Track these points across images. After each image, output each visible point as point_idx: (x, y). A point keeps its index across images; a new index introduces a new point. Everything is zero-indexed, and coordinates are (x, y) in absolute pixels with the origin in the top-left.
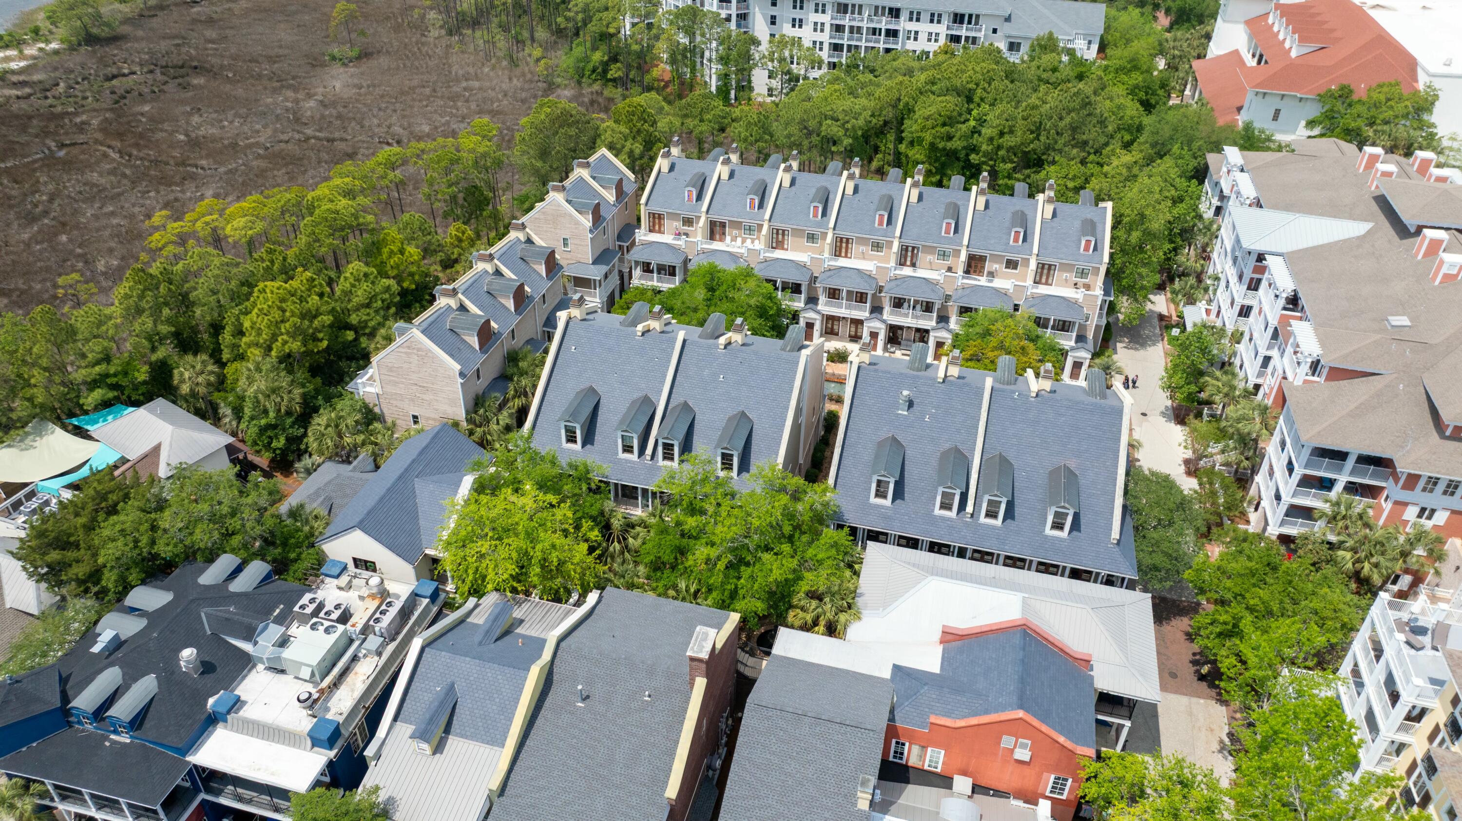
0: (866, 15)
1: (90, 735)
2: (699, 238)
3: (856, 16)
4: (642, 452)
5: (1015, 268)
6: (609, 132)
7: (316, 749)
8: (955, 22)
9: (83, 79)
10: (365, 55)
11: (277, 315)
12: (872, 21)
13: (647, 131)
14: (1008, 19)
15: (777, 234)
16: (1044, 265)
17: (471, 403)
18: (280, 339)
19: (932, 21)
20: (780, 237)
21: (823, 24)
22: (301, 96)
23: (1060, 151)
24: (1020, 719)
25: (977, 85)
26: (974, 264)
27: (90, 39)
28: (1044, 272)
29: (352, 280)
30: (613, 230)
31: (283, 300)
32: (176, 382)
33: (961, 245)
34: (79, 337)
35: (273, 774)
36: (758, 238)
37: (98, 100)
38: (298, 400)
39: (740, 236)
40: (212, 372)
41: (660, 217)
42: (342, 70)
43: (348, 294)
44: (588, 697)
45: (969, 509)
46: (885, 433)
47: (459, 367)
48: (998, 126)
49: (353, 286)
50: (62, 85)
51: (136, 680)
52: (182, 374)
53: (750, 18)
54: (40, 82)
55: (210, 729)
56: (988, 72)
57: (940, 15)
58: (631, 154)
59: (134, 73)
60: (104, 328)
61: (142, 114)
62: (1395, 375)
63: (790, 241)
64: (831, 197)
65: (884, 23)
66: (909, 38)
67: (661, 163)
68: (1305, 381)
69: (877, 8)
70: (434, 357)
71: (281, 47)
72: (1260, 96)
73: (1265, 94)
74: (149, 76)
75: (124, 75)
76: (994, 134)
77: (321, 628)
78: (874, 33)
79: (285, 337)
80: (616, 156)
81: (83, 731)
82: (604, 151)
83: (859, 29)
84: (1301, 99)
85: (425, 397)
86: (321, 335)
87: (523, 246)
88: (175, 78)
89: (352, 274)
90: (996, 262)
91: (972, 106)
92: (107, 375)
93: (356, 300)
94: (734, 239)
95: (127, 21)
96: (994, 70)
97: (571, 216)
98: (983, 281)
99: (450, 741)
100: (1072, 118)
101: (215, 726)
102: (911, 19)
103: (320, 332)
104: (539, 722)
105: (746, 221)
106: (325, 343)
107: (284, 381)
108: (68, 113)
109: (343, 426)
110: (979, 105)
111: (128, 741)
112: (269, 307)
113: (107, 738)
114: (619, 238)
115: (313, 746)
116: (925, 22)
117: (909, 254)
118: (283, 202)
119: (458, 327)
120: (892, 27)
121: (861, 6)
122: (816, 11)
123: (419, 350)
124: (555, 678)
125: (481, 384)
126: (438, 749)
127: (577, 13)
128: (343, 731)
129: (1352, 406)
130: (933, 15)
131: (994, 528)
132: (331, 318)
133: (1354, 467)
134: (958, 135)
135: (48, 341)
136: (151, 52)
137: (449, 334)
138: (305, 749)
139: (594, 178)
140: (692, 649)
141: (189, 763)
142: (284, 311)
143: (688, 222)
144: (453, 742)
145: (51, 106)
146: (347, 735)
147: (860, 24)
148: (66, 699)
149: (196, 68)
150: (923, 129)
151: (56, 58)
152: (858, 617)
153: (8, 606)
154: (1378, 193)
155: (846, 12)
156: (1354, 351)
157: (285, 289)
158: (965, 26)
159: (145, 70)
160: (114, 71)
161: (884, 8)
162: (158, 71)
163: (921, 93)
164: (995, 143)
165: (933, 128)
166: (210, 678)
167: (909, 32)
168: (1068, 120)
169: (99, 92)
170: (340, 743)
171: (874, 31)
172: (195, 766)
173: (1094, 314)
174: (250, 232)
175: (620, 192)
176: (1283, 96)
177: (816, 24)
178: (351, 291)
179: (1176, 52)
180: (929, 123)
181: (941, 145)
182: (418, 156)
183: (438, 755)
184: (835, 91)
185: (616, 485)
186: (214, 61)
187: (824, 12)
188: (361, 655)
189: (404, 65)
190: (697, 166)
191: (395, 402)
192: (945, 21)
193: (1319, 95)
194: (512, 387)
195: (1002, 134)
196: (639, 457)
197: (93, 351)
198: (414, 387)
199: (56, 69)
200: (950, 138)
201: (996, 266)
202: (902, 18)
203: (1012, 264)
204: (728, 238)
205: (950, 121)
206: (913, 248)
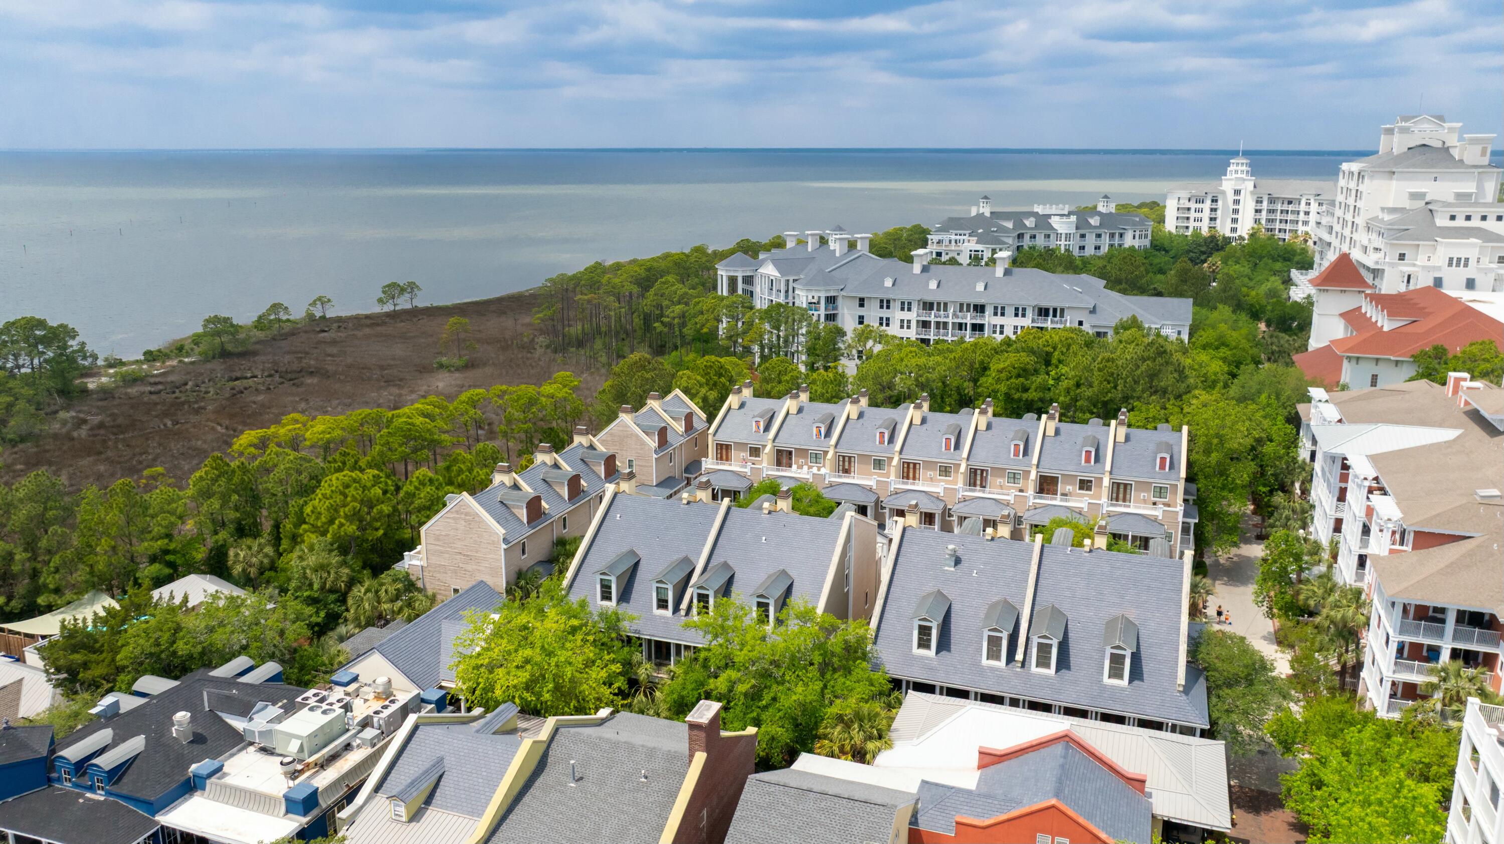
0: (951, 311)
1: (68, 793)
2: (765, 464)
3: (942, 312)
4: (676, 609)
5: (1089, 489)
6: (685, 379)
7: (290, 815)
8: (1040, 314)
9: (209, 381)
10: (470, 365)
11: (339, 498)
12: (957, 317)
13: (724, 385)
14: (1093, 311)
15: (844, 461)
16: (1119, 484)
17: (513, 577)
18: (337, 522)
19: (1016, 315)
20: (847, 464)
21: (909, 321)
22: (403, 392)
23: (1139, 398)
24: (1053, 807)
25: (1055, 348)
26: (1047, 485)
27: (224, 354)
28: (1120, 491)
29: (416, 484)
30: (680, 461)
31: (347, 486)
32: (230, 563)
33: (1030, 466)
34: (151, 511)
35: (239, 834)
36: (824, 466)
37: (218, 394)
38: (344, 579)
39: (806, 464)
40: (266, 555)
41: (728, 447)
42: (447, 375)
43: (411, 496)
44: (581, 778)
45: (1019, 656)
46: (930, 587)
47: (504, 532)
48: (1073, 377)
49: (417, 488)
50: (190, 383)
51: (124, 740)
52: (237, 555)
53: (839, 318)
54: (172, 382)
55: (187, 796)
56: (1067, 339)
57: (1024, 310)
58: (705, 399)
59: (256, 377)
60: (174, 505)
61: (254, 403)
62: (1486, 537)
63: (856, 466)
64: (898, 426)
65: (969, 319)
66: (995, 332)
67: (732, 400)
68: (1392, 551)
69: (961, 305)
70: (482, 521)
71: (394, 359)
72: (1354, 362)
73: (1358, 359)
74: (269, 379)
75: (246, 378)
76: (1070, 386)
77: (320, 711)
78: (960, 329)
79: (343, 521)
80: (691, 400)
81: (61, 790)
82: (678, 392)
83: (945, 324)
84: (1397, 363)
85: (469, 567)
86: (378, 524)
87: (585, 450)
88: (291, 380)
89: (418, 478)
90: (1070, 484)
91: (1050, 368)
92: (166, 552)
93: (417, 502)
94: (800, 467)
95: (259, 342)
96: (1072, 338)
97: (637, 436)
98: (1057, 501)
99: (429, 812)
100: (1148, 365)
101: (192, 795)
102: (996, 314)
103: (377, 521)
104: (527, 799)
105: (812, 447)
106: (381, 532)
107: (335, 559)
108: (189, 402)
109: (382, 593)
110: (1057, 367)
111: (102, 798)
112: (332, 491)
113: (82, 796)
114: (687, 470)
115: (288, 812)
116: (1009, 317)
117: (979, 478)
118: (363, 415)
119: (508, 500)
120: (978, 321)
121: (946, 304)
122: (902, 309)
123: (467, 514)
124: (549, 760)
125: (526, 561)
126: (415, 816)
127: (674, 318)
128: (321, 801)
129: (1442, 566)
130: (1017, 309)
131: (1047, 677)
132: (390, 509)
133: (1455, 630)
134: (1033, 387)
135: (121, 511)
136: (275, 363)
137: (499, 505)
138: (277, 816)
139: (665, 411)
140: (693, 716)
141: (157, 823)
142: (346, 496)
143: (755, 452)
144: (432, 814)
145: (176, 398)
146: (324, 806)
147: (945, 320)
148: (52, 751)
149: (312, 372)
150: (998, 380)
151: (191, 367)
152: (889, 745)
153: (20, 716)
154: (1468, 408)
155: (931, 309)
156: (1438, 515)
157: (351, 476)
158: (1049, 319)
159: (266, 374)
160: (238, 374)
161: (968, 305)
162: (277, 375)
163: (997, 353)
164: (1072, 393)
165: (1007, 380)
166: (197, 748)
167: (995, 326)
168: (1143, 368)
169: (221, 389)
170: (315, 812)
171: (961, 326)
172: (162, 827)
173: (1176, 532)
174: (328, 436)
175: (689, 427)
176: (1377, 360)
177: (902, 321)
178: (414, 493)
179: (1274, 347)
180: (1003, 375)
181: (1016, 396)
182: (499, 396)
183: (413, 824)
184: (911, 352)
185: (649, 641)
186: (330, 368)
187: (909, 309)
188: (354, 744)
189: (507, 373)
190: (767, 404)
191: (438, 575)
192: (1029, 313)
193: (1412, 356)
194: (557, 567)
195: (1078, 385)
196: (674, 613)
197: (160, 525)
198: (458, 557)
199: (189, 373)
200: (1026, 390)
201: (1069, 488)
202: (987, 313)
203: (1085, 485)
204: (794, 467)
205: (1024, 372)
206: (982, 471)
